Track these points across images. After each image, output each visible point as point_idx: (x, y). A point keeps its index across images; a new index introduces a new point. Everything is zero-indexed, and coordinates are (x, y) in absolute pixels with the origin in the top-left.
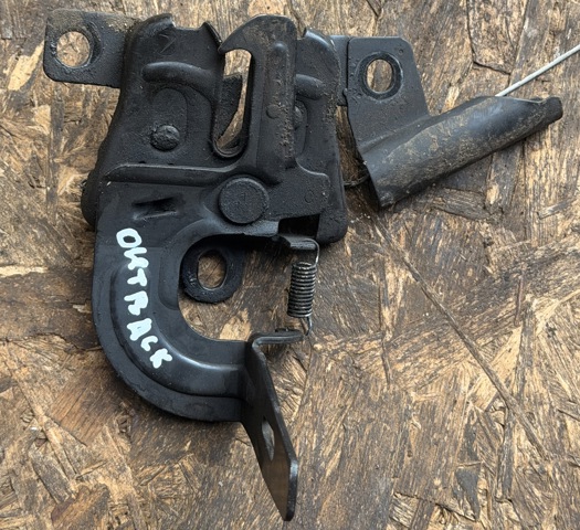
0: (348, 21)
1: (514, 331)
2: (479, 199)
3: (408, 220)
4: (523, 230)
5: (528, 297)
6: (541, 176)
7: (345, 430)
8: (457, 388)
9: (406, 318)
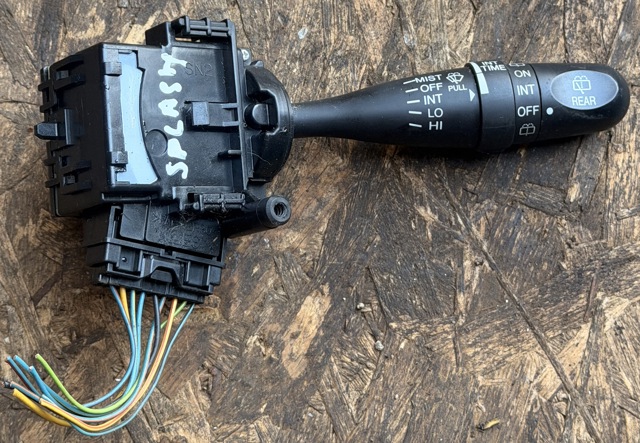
0: (448, 13)
1: (583, 326)
2: (560, 195)
3: (490, 210)
4: (601, 229)
5: (599, 295)
6: (622, 178)
7: (413, 406)
8: (523, 376)
9: (480, 305)
